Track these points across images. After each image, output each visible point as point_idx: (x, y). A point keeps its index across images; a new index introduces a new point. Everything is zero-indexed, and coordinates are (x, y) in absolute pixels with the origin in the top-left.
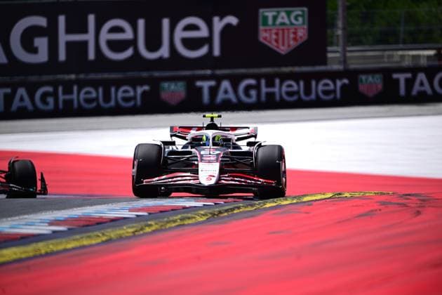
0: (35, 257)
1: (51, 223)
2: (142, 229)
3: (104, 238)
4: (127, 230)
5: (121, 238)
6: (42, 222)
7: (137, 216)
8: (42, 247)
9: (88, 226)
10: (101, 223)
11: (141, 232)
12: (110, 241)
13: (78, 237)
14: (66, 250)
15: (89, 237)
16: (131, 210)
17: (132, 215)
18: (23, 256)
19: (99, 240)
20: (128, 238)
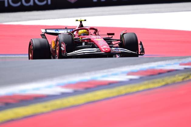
0: (118, 96)
1: (129, 74)
2: (188, 77)
3: (163, 83)
4: (179, 78)
5: (174, 83)
6: (123, 73)
7: (185, 68)
8: (123, 90)
9: (152, 75)
10: (161, 73)
11: (188, 79)
12: (167, 85)
13: (146, 82)
14: (138, 92)
15: (154, 83)
16: (181, 64)
17: (182, 67)
18: (111, 95)
19: (160, 85)
20: (179, 83)
